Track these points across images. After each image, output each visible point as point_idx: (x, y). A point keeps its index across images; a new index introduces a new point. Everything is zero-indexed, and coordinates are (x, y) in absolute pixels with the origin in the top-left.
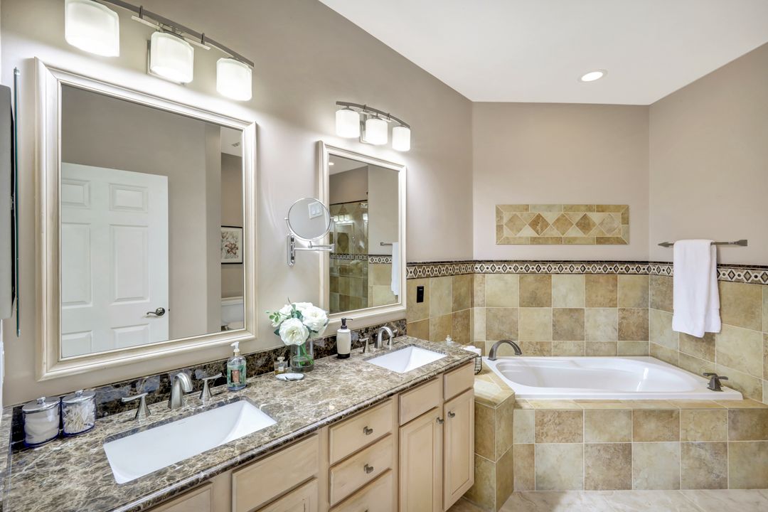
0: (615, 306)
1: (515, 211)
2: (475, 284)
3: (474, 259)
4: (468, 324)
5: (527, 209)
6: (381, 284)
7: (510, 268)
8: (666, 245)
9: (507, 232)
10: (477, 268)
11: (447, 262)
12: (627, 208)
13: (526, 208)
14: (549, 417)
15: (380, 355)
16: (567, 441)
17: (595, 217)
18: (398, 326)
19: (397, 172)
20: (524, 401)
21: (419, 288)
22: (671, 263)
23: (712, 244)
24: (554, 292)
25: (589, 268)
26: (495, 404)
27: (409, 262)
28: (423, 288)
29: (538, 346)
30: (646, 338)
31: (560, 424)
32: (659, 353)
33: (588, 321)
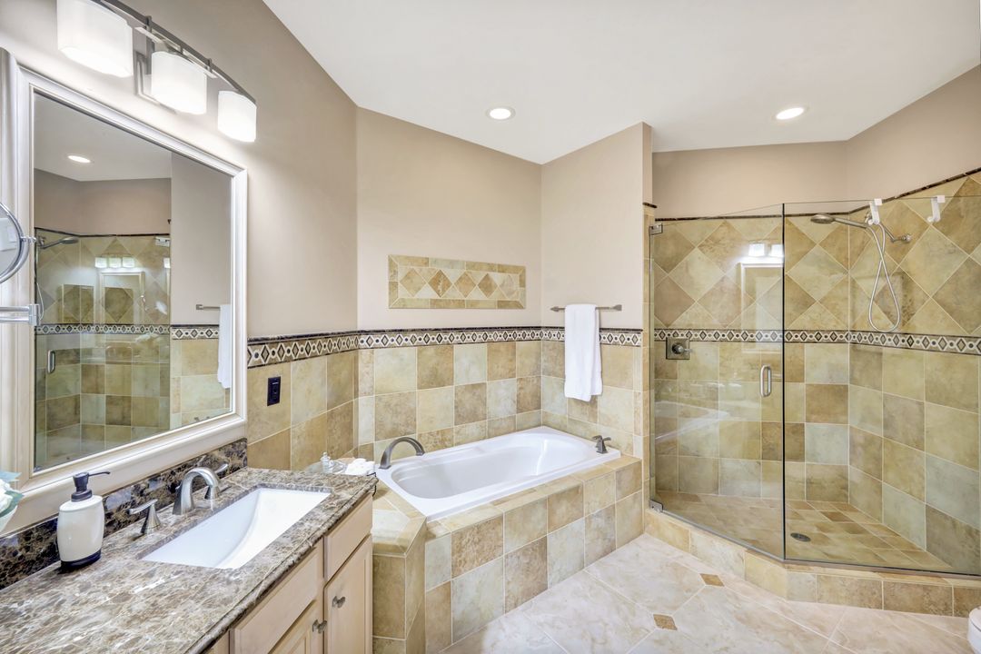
0: (514, 376)
1: (412, 265)
2: (360, 364)
3: (359, 329)
4: (351, 423)
5: (427, 264)
6: (197, 373)
7: (407, 340)
8: (556, 309)
9: (402, 292)
10: (362, 342)
11: (320, 335)
12: (523, 270)
13: (426, 262)
14: (468, 537)
15: (186, 529)
16: (487, 561)
17: (497, 278)
18: (229, 454)
19: (231, 176)
20: (436, 523)
21: (271, 381)
22: (563, 328)
23: (596, 308)
24: (456, 367)
25: (491, 336)
26: (404, 549)
27: (253, 337)
28: (278, 380)
29: (440, 437)
30: (539, 407)
31: (480, 541)
32: (550, 420)
33: (490, 396)
